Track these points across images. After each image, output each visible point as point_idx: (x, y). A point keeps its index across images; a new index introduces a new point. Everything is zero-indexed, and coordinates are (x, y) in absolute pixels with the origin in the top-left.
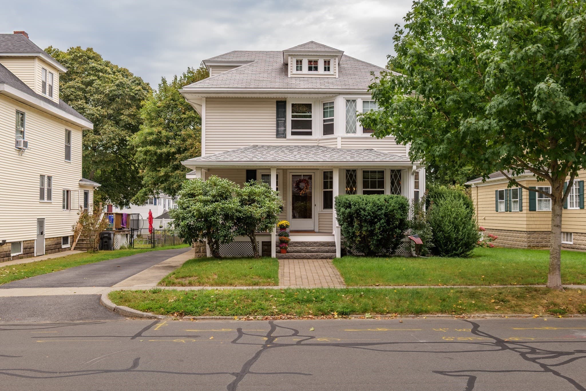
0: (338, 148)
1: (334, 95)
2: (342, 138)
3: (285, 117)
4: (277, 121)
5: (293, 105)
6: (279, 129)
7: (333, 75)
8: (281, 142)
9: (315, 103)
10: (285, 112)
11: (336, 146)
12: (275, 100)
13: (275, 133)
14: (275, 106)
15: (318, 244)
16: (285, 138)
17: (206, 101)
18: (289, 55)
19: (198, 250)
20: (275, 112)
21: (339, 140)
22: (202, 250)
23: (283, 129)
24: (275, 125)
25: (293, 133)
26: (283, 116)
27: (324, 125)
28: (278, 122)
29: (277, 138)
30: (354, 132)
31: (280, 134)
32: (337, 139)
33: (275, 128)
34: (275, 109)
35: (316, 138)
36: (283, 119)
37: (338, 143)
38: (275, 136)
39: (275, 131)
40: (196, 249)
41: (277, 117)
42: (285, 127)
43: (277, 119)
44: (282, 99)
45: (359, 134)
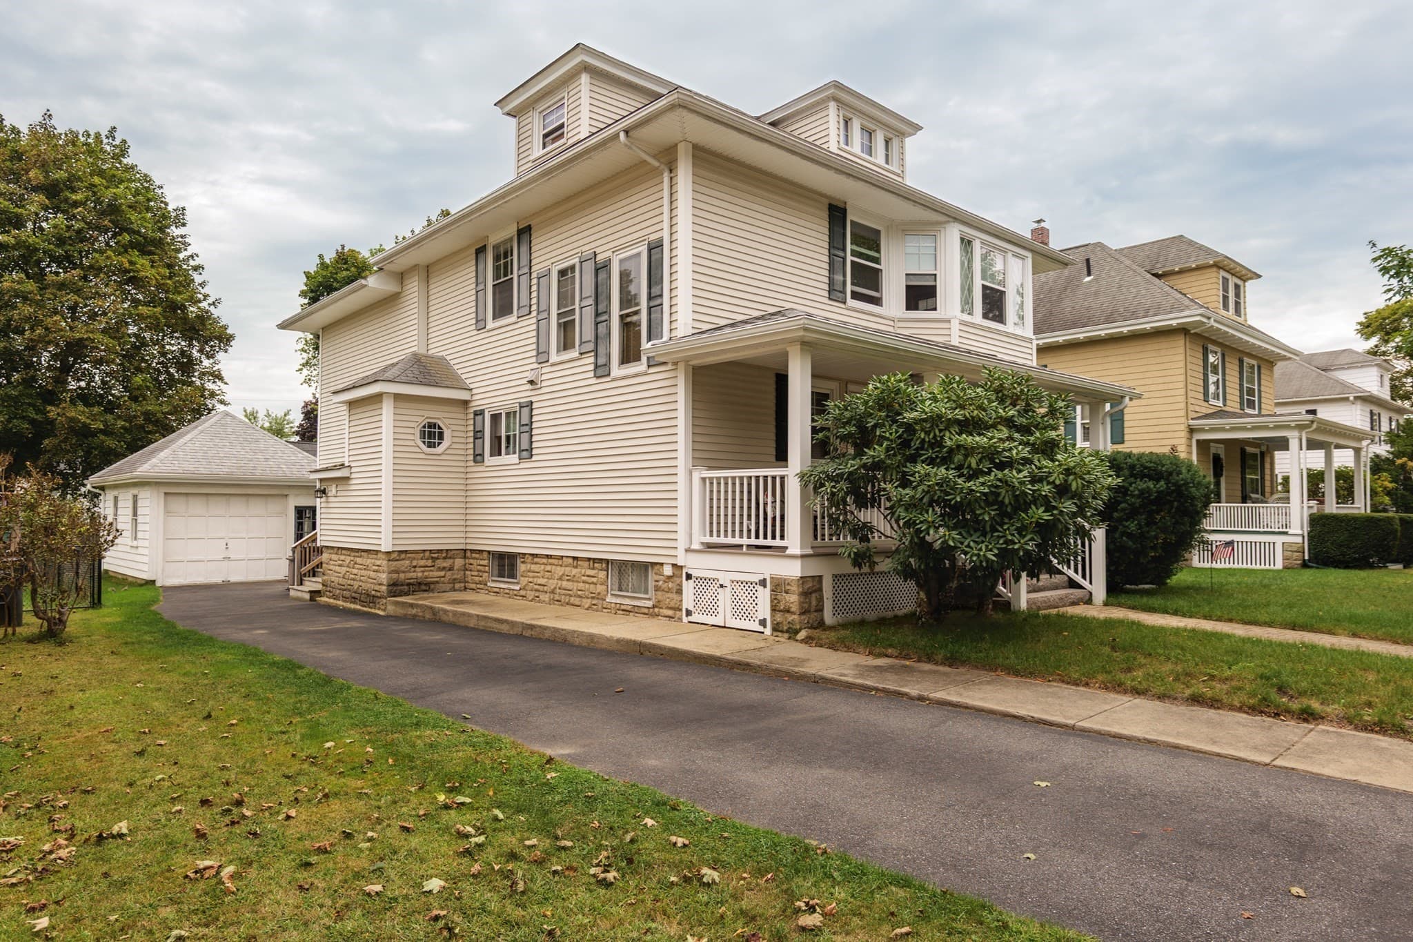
1: (942, 218)
2: (962, 323)
3: (843, 250)
4: (831, 255)
5: (855, 226)
6: (835, 276)
8: (836, 311)
9: (888, 228)
10: (843, 237)
11: (947, 338)
12: (826, 202)
13: (827, 287)
14: (826, 215)
16: (845, 303)
17: (695, 158)
18: (835, 99)
19: (806, 606)
20: (827, 231)
21: (955, 325)
22: (814, 603)
23: (840, 278)
24: (827, 266)
25: (855, 296)
26: (841, 247)
27: (908, 287)
28: (832, 259)
29: (830, 299)
30: (972, 312)
31: (835, 292)
32: (949, 322)
33: (827, 273)
34: (827, 224)
35: (892, 313)
36: (841, 255)
37: (953, 333)
38: (826, 294)
39: (827, 280)
40: (801, 603)
41: (831, 246)
42: (844, 275)
43: (832, 251)
44: (838, 200)
45: (978, 317)
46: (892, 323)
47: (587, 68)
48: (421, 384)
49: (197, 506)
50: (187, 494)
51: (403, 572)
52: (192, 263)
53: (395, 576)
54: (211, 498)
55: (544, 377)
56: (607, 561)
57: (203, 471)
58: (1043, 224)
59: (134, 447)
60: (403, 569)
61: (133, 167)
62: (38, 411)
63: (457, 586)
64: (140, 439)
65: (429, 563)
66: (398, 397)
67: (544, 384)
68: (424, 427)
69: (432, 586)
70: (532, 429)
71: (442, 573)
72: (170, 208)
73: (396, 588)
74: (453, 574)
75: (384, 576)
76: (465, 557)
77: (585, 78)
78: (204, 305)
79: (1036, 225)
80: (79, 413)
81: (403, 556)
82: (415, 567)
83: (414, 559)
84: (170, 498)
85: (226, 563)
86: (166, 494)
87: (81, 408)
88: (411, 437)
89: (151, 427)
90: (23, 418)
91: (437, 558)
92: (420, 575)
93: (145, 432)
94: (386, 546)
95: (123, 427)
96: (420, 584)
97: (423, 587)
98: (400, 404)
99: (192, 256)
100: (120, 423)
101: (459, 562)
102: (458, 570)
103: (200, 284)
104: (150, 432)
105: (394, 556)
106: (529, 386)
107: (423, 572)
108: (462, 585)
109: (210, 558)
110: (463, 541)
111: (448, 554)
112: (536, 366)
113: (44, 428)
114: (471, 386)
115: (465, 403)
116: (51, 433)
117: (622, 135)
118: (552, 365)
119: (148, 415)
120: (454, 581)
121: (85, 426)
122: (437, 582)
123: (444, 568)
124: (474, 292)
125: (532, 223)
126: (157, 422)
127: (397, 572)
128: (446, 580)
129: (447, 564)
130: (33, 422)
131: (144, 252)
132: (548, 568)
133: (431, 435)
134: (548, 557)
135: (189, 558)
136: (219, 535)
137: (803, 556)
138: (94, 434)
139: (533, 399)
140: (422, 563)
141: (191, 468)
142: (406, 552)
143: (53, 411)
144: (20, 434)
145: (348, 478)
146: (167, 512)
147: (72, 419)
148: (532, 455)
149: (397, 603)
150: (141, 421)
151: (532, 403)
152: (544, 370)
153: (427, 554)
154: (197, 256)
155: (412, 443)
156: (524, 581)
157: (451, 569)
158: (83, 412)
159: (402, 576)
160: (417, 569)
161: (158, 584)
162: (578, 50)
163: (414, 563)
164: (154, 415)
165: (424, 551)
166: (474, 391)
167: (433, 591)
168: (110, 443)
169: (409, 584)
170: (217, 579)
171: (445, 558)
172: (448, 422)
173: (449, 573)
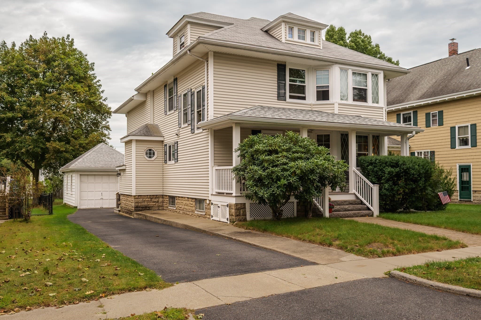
0: (335, 113)
2: (339, 104)
3: (285, 80)
4: (278, 83)
5: (291, 70)
6: (280, 91)
7: (318, 46)
8: (281, 104)
9: (308, 69)
10: (285, 75)
11: (333, 111)
12: (276, 63)
13: (276, 96)
14: (276, 68)
15: (347, 203)
16: (286, 100)
17: (214, 56)
18: (284, 21)
19: (238, 213)
20: (276, 74)
21: (336, 106)
22: (242, 212)
23: (283, 91)
24: (276, 88)
25: (291, 97)
26: (283, 79)
27: (317, 91)
28: (279, 85)
29: (278, 100)
30: (347, 100)
31: (281, 97)
32: (334, 104)
33: (276, 90)
34: (276, 72)
35: (310, 103)
36: (284, 82)
37: (335, 108)
38: (276, 98)
39: (277, 93)
40: (236, 213)
41: (279, 79)
42: (285, 90)
43: (279, 81)
44: (282, 62)
45: (350, 101)
46: (310, 106)
47: (189, 22)
48: (145, 135)
49: (91, 179)
50: (88, 175)
51: (140, 203)
52: (98, 84)
53: (137, 204)
54: (96, 176)
55: (181, 133)
56: (195, 199)
57: (93, 166)
58: (454, 41)
59: (75, 157)
60: (140, 202)
61: (76, 49)
62: (44, 144)
63: (160, 208)
64: (78, 154)
65: (150, 200)
66: (137, 141)
67: (181, 135)
68: (147, 151)
69: (151, 208)
70: (178, 151)
71: (154, 204)
72: (89, 63)
73: (138, 208)
74: (159, 204)
75: (133, 204)
76: (163, 198)
77: (189, 26)
78: (101, 100)
79: (451, 41)
80: (57, 145)
81: (140, 197)
82: (144, 201)
83: (144, 198)
84: (82, 176)
85: (101, 201)
86: (80, 175)
87: (57, 143)
88: (142, 155)
89: (81, 149)
90: (39, 147)
91: (153, 198)
92: (146, 204)
93: (79, 151)
94: (134, 194)
95: (72, 149)
96: (146, 207)
97: (147, 208)
98: (138, 143)
99: (98, 81)
100: (71, 148)
101: (161, 200)
102: (161, 202)
103: (101, 92)
104: (81, 151)
105: (137, 197)
106: (176, 136)
107: (147, 203)
108: (162, 208)
109: (96, 198)
110: (162, 192)
111: (156, 196)
112: (178, 129)
113: (45, 151)
114: (164, 135)
115: (163, 141)
116: (48, 152)
117: (188, 51)
118: (182, 128)
119: (80, 145)
120: (159, 206)
121: (59, 149)
122: (153, 207)
123: (155, 202)
124: (164, 101)
125: (177, 77)
126: (84, 147)
127: (138, 203)
128: (156, 206)
129: (156, 200)
130: (42, 148)
131: (79, 82)
132: (182, 201)
133: (150, 154)
134: (182, 197)
135: (89, 198)
136: (99, 190)
137: (236, 196)
138: (62, 152)
139: (178, 141)
140: (147, 200)
141: (89, 165)
142: (141, 196)
143: (48, 144)
144: (37, 153)
145: (125, 170)
146: (81, 181)
147: (55, 147)
148: (178, 161)
149: (137, 214)
150: (78, 147)
151: (177, 142)
152: (181, 130)
153: (149, 196)
154: (100, 81)
155: (143, 157)
156: (177, 206)
157: (158, 202)
158: (58, 144)
159: (140, 204)
160: (145, 202)
161: (78, 208)
162: (184, 17)
163: (144, 200)
164: (82, 144)
165: (148, 195)
166: (165, 137)
167: (151, 210)
168: (67, 155)
169: (142, 207)
170: (98, 206)
171: (155, 198)
172: (156, 148)
173: (157, 203)
